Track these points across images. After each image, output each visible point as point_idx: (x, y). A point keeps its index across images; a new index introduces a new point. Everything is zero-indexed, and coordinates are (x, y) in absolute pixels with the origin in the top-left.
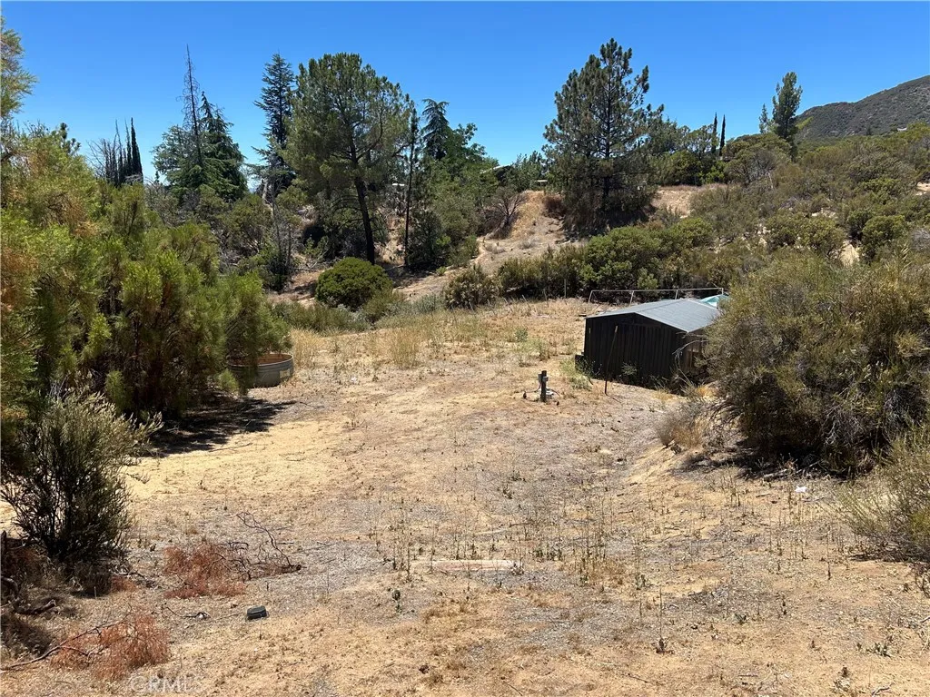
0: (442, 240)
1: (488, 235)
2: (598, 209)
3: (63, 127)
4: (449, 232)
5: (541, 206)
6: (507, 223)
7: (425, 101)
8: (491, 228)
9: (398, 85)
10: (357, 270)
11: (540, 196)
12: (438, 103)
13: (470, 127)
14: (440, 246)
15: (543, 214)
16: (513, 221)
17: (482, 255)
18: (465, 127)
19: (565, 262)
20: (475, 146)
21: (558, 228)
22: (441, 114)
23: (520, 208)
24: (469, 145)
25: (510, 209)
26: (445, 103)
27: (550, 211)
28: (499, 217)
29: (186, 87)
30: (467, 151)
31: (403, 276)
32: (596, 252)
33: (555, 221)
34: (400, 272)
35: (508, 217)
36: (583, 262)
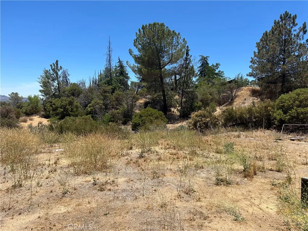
0: (197, 103)
1: (223, 106)
2: (279, 91)
3: (57, 62)
4: (202, 101)
5: (249, 93)
6: (232, 100)
7: (200, 56)
8: (225, 103)
9: (179, 33)
10: (149, 113)
11: (248, 89)
12: (205, 57)
13: (217, 64)
14: (196, 106)
15: (250, 96)
16: (234, 98)
17: (217, 112)
18: (215, 65)
19: (263, 109)
20: (219, 71)
21: (257, 101)
22: (206, 61)
23: (239, 93)
24: (217, 72)
25: (233, 94)
26: (208, 57)
27: (253, 94)
28: (228, 97)
29: (107, 50)
30: (216, 74)
31: (178, 120)
32: (284, 103)
33: (256, 98)
34: (177, 118)
35: (232, 97)
36: (276, 109)
